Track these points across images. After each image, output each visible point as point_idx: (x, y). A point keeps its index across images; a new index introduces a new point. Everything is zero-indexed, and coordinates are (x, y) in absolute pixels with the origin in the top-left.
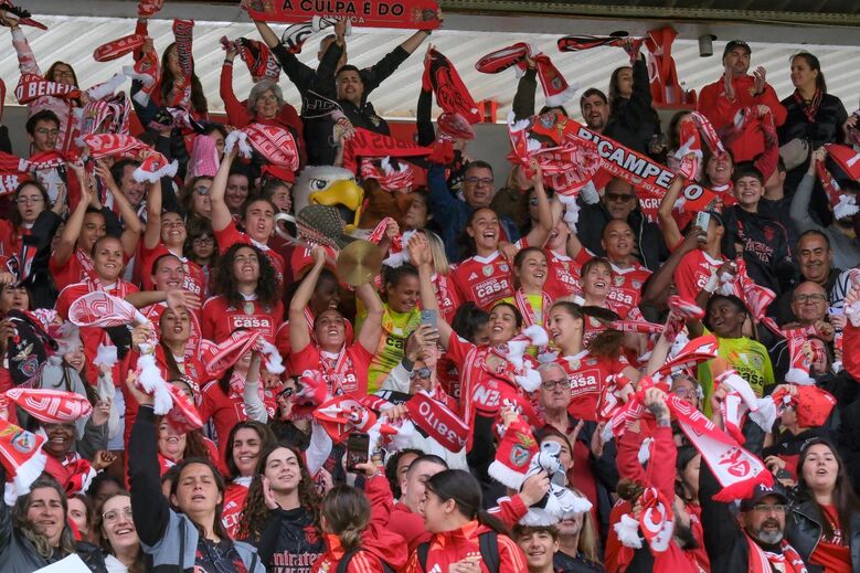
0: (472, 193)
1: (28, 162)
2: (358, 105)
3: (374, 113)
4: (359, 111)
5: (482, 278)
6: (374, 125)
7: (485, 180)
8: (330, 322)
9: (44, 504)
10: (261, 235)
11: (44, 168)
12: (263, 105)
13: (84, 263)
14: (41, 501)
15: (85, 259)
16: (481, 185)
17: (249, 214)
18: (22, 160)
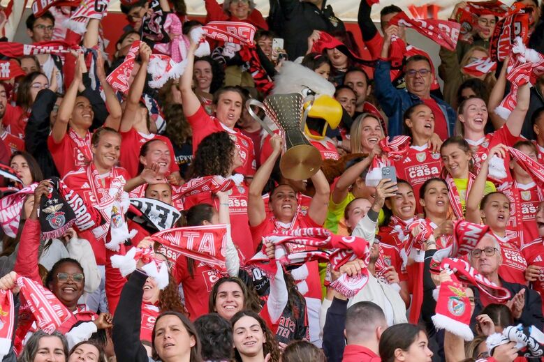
0: (412, 84)
1: (31, 46)
2: (320, 7)
3: (333, 15)
4: (320, 12)
5: (415, 162)
6: (332, 25)
7: (422, 72)
8: (285, 197)
9: (49, 352)
10: (230, 121)
11: (45, 53)
12: (235, 7)
13: (76, 141)
14: (46, 349)
15: (77, 138)
16: (418, 76)
17: (221, 102)
18: (25, 46)
